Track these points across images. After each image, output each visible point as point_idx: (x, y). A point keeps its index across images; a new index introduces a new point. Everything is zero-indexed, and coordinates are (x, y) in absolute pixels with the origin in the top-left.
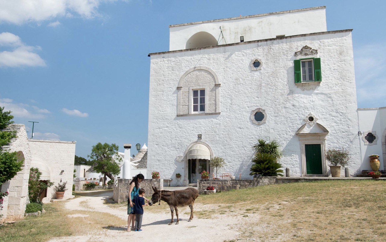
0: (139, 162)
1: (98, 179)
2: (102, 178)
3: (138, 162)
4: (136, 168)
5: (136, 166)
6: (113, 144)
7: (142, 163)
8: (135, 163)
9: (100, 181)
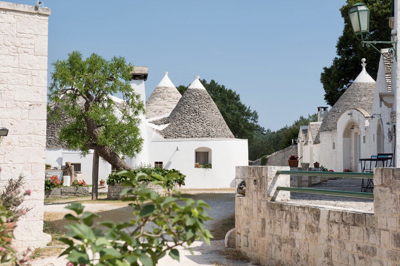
0: (165, 121)
1: (56, 168)
2: (70, 165)
3: (161, 120)
4: (161, 137)
5: (160, 132)
6: (118, 57)
7: (178, 122)
8: (155, 123)
9: (65, 174)
